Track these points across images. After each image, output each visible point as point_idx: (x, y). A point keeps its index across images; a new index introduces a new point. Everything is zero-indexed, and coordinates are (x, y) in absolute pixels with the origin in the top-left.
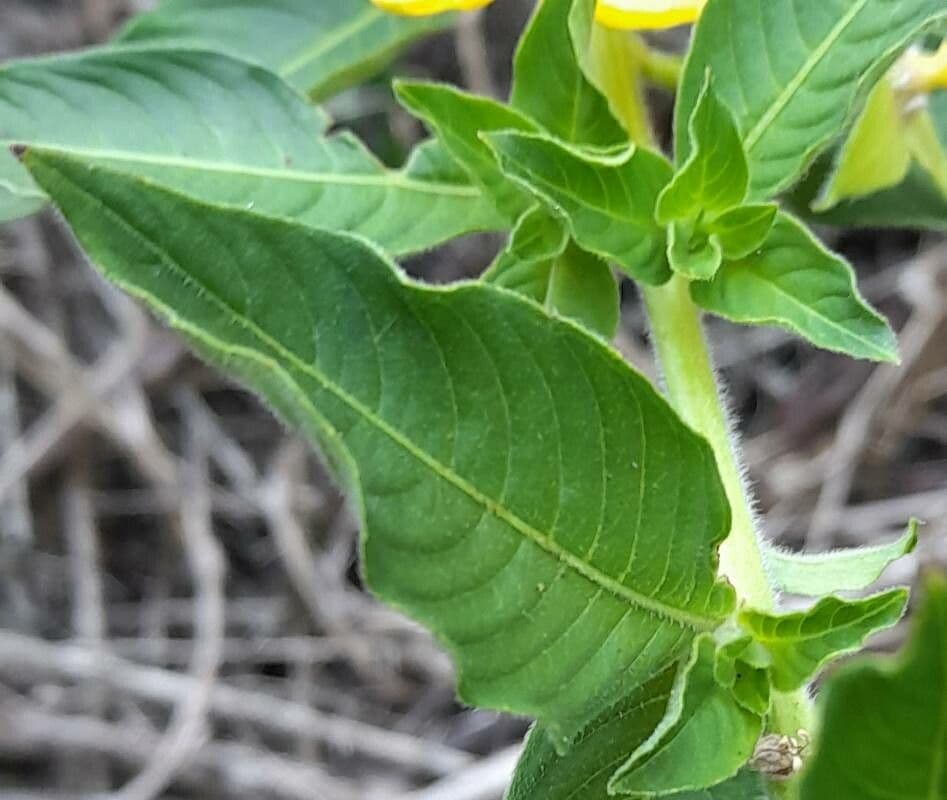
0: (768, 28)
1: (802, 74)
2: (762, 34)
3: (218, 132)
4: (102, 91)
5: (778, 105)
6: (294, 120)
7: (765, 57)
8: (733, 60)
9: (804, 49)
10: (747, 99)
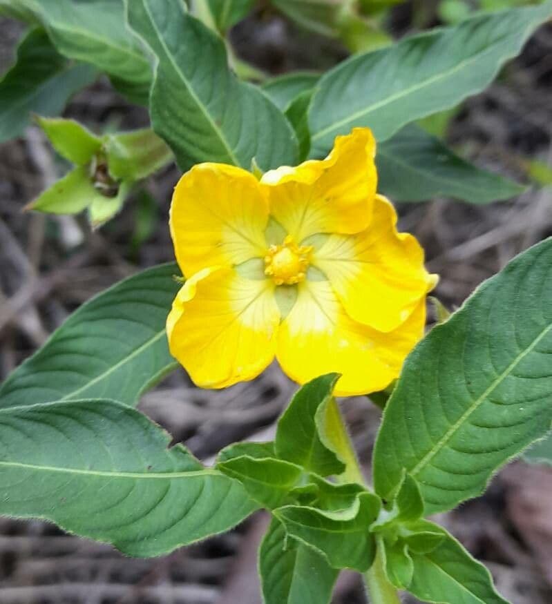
0: (425, 410)
1: (446, 438)
2: (422, 413)
3: (108, 449)
4: (43, 426)
5: (432, 453)
6: (151, 440)
7: (424, 426)
8: (405, 426)
9: (447, 424)
10: (415, 448)
